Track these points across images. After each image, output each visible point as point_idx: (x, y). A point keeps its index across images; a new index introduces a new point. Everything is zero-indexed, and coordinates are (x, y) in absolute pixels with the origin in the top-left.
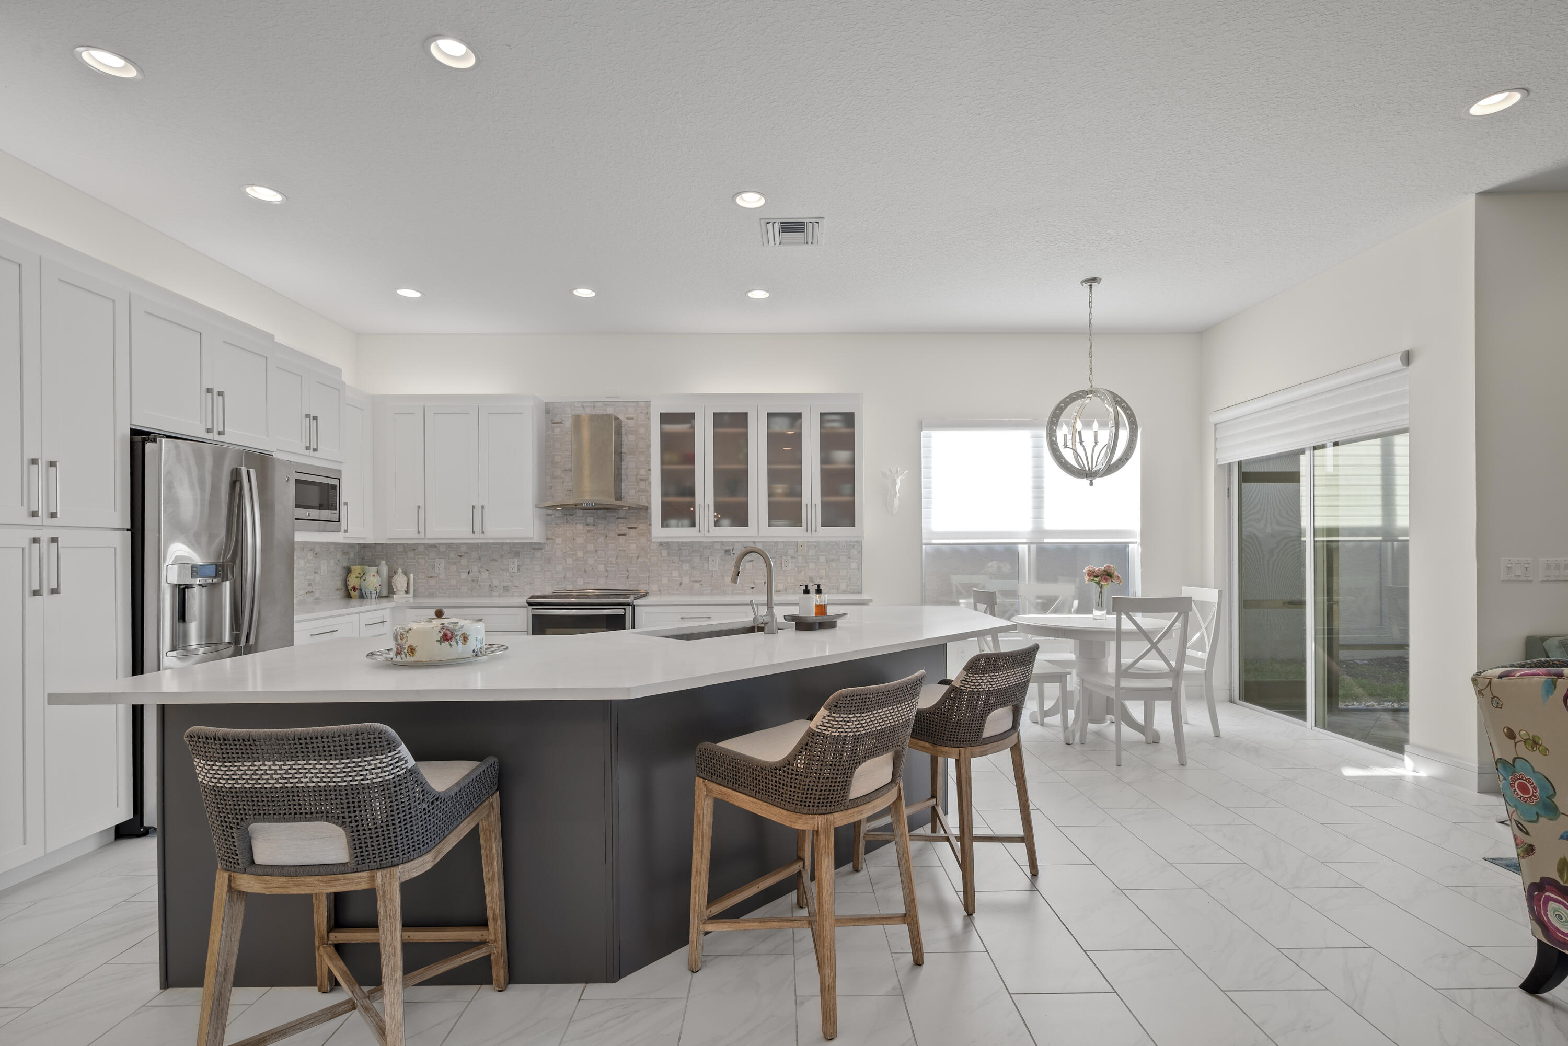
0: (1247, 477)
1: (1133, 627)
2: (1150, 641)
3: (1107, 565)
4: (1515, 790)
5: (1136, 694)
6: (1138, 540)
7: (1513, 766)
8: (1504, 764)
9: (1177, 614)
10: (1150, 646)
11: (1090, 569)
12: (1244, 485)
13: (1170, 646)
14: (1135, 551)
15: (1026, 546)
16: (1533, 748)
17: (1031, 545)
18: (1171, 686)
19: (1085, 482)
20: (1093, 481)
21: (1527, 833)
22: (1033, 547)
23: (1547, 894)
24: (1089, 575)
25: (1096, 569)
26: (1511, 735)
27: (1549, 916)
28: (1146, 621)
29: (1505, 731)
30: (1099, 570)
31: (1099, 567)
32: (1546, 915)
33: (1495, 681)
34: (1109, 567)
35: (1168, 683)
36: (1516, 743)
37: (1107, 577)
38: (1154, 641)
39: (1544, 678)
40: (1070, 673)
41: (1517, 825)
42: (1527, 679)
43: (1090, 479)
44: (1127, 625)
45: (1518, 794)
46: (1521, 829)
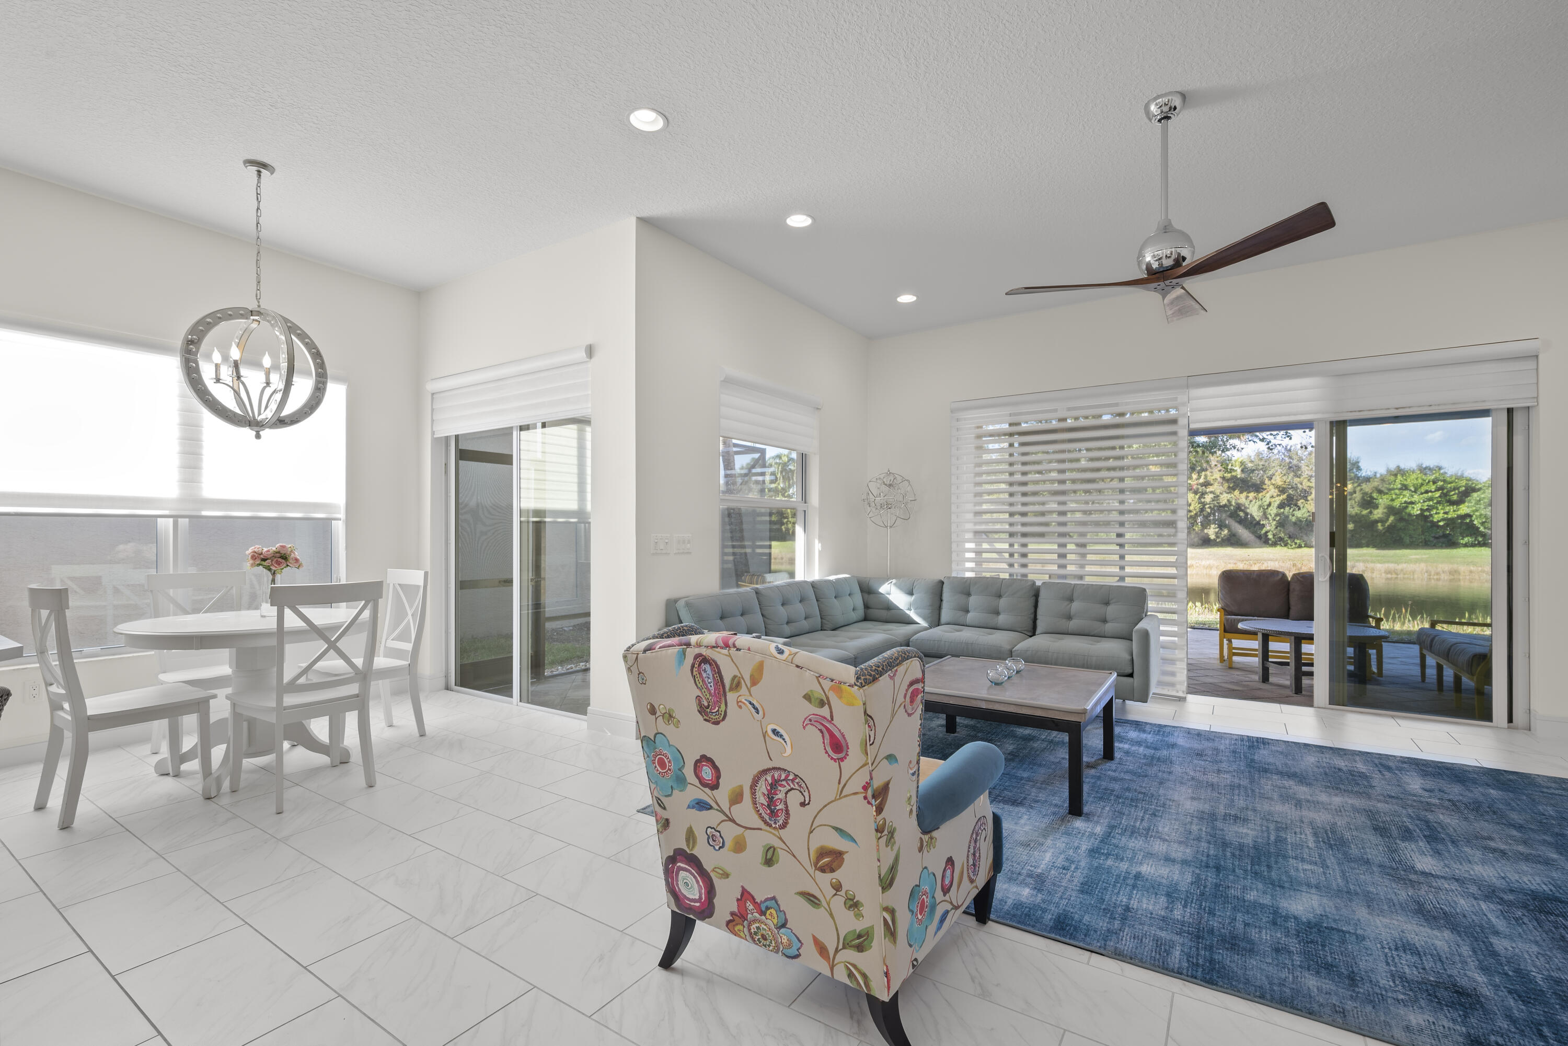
0: (463, 455)
1: (300, 624)
2: (326, 640)
3: (281, 544)
4: (656, 767)
5: (316, 710)
6: (342, 515)
7: (655, 742)
8: (647, 741)
9: (363, 602)
10: (327, 646)
11: (256, 550)
12: (462, 463)
13: (355, 646)
14: (339, 528)
15: (171, 520)
16: (669, 722)
17: (179, 520)
18: (357, 692)
19: (248, 433)
20: (261, 433)
21: (664, 808)
22: (183, 522)
23: (679, 864)
24: (254, 558)
25: (265, 549)
26: (653, 711)
27: (680, 886)
28: (320, 615)
29: (649, 707)
30: (268, 551)
31: (269, 548)
32: (677, 885)
33: (641, 655)
34: (283, 547)
35: (353, 689)
36: (656, 719)
37: (280, 560)
38: (333, 639)
39: (677, 649)
40: (215, 696)
41: (658, 802)
42: (664, 651)
43: (257, 429)
44: (292, 620)
45: (658, 770)
46: (660, 805)
